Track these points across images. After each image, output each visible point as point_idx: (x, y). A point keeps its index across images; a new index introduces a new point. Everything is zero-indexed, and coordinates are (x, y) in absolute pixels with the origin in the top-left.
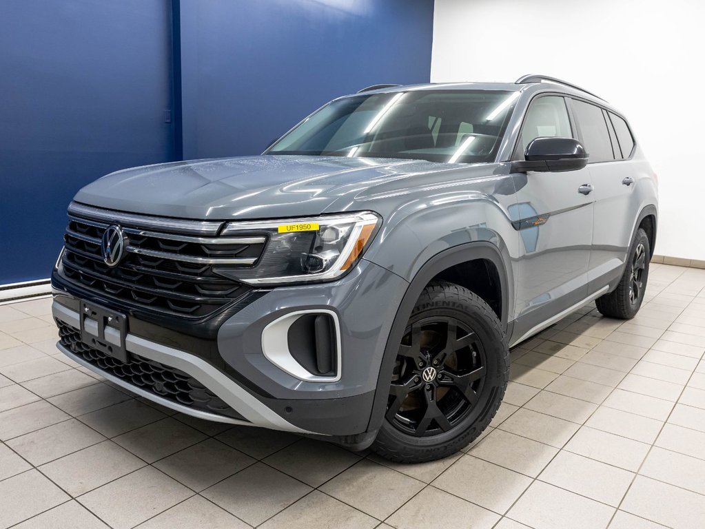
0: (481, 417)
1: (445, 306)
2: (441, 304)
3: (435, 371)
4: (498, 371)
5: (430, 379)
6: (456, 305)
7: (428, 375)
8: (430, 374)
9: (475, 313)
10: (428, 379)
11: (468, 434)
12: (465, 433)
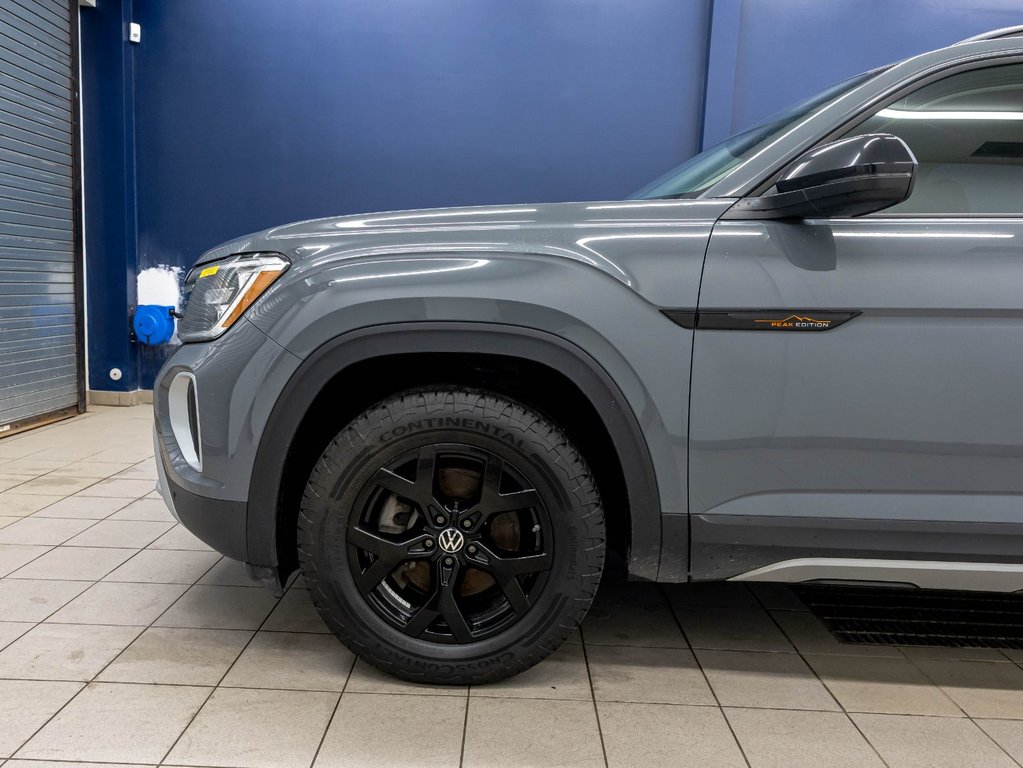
0: (526, 640)
1: (480, 430)
2: (473, 425)
3: (462, 537)
4: (570, 568)
5: (450, 547)
6: (501, 434)
7: (447, 541)
8: (451, 539)
9: (536, 456)
10: (447, 547)
11: (498, 660)
12: (493, 657)
